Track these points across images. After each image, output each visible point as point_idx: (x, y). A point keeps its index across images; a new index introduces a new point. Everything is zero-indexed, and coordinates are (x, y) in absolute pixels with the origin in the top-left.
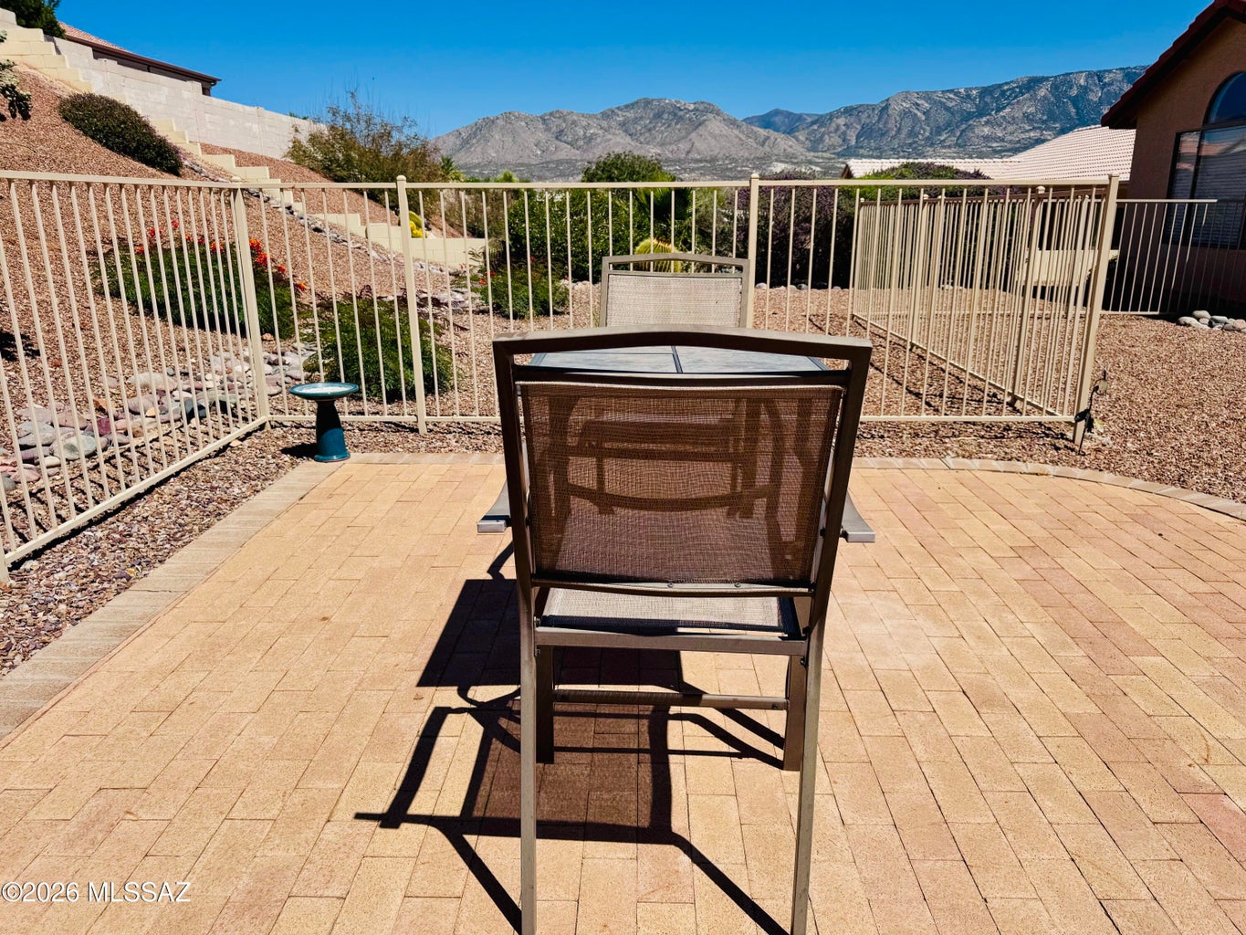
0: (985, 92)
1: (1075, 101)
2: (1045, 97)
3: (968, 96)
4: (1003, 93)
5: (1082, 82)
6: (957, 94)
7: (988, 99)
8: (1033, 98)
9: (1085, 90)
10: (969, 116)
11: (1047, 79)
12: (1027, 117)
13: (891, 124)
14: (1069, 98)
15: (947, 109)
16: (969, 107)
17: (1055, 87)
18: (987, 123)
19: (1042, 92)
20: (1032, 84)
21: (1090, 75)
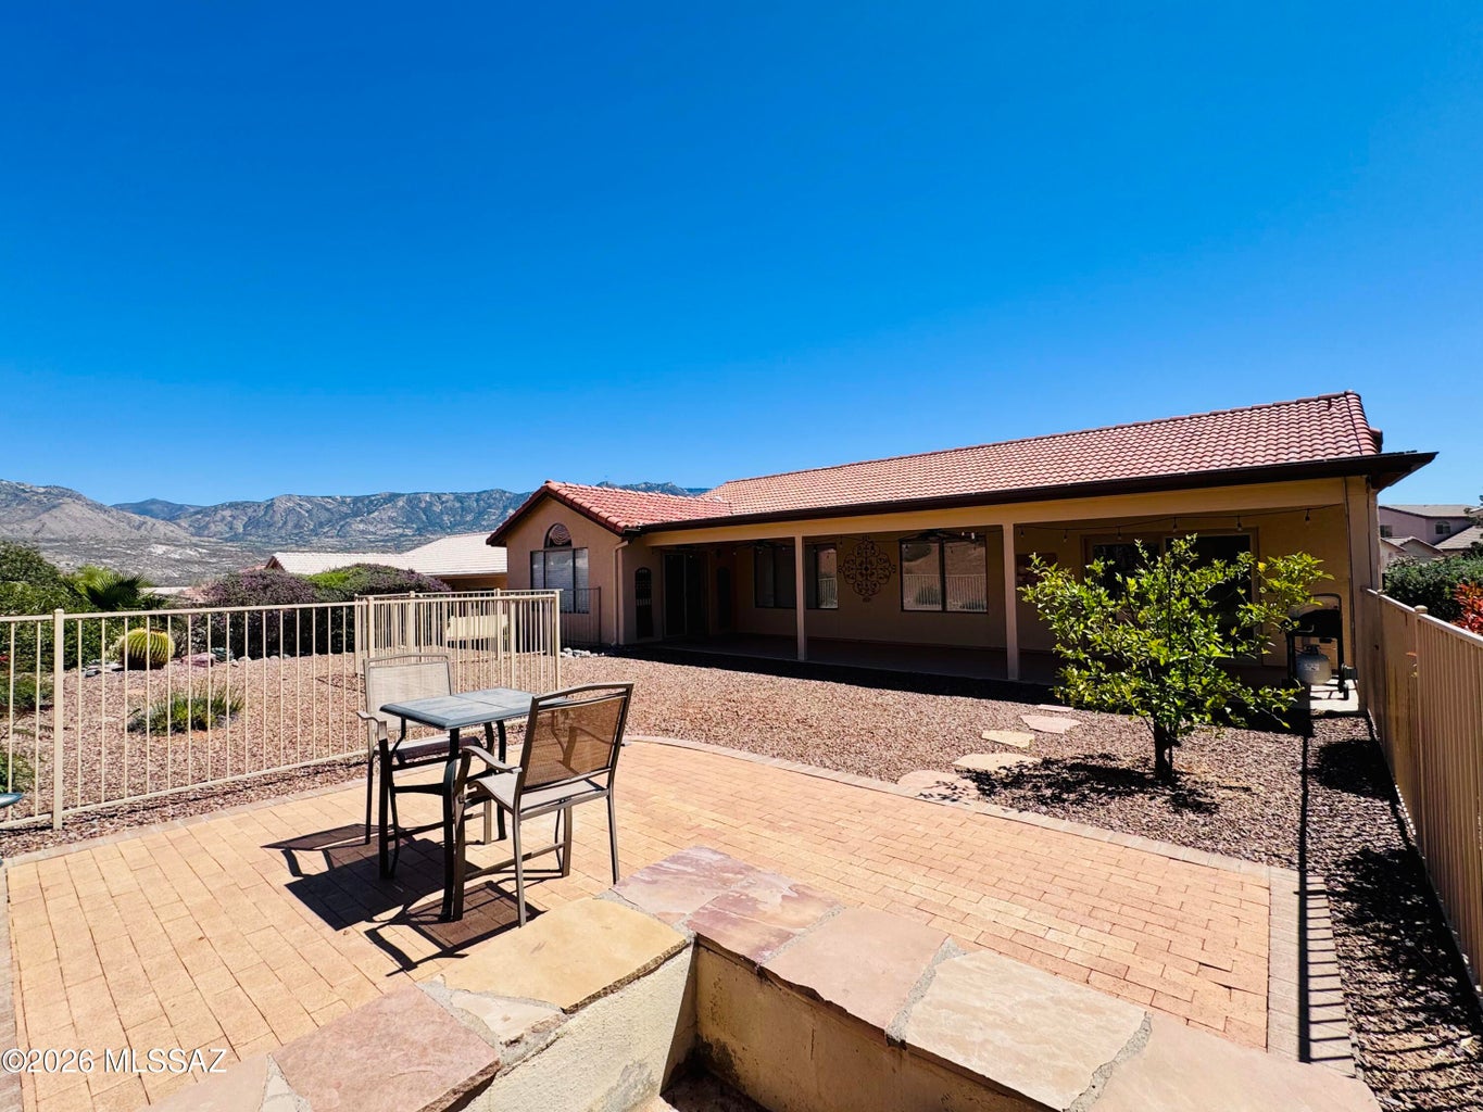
0: (356, 500)
1: (425, 511)
2: (403, 507)
3: (344, 502)
4: (371, 502)
5: (428, 499)
6: (334, 499)
7: (360, 505)
8: (394, 507)
9: (430, 504)
10: (347, 516)
11: (403, 495)
12: (391, 519)
13: (277, 517)
14: (421, 509)
15: (328, 510)
16: (344, 509)
17: (409, 501)
18: (361, 521)
19: (401, 503)
20: (393, 497)
21: (432, 495)
